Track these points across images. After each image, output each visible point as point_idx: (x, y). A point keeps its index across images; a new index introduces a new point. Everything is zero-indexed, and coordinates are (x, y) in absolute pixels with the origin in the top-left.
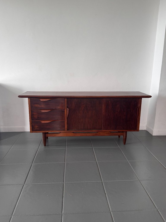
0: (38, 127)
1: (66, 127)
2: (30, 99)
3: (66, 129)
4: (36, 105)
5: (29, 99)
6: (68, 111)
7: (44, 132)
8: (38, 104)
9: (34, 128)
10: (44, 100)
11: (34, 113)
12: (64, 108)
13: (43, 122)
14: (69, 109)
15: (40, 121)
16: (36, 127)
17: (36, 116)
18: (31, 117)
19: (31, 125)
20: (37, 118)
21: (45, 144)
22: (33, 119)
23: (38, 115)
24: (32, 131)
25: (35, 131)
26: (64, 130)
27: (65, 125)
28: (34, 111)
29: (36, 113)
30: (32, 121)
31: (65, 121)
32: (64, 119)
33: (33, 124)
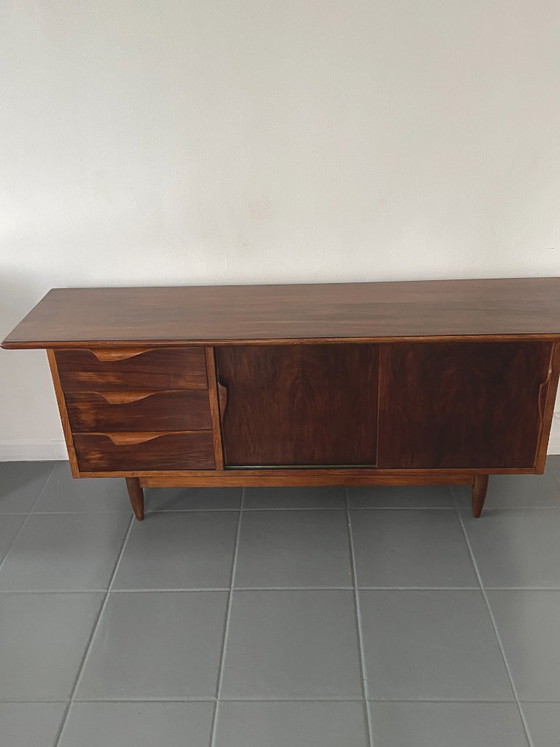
0: (100, 459)
1: (219, 456)
2: (56, 353)
3: (220, 466)
4: (84, 376)
5: (52, 354)
6: (221, 397)
7: (129, 474)
8: (90, 371)
9: (87, 460)
10: (115, 355)
11: (81, 406)
12: (203, 386)
13: (118, 439)
14: (225, 389)
15: (109, 435)
16: (94, 456)
17: (88, 418)
18: (67, 419)
19: (73, 449)
20: (93, 425)
21: (139, 515)
22: (76, 426)
23: (97, 413)
24: (80, 471)
25: (91, 473)
26: (214, 467)
27: (216, 450)
28: (77, 397)
29: (89, 403)
30: (76, 436)
31: (214, 433)
32: (210, 428)
33: (81, 446)
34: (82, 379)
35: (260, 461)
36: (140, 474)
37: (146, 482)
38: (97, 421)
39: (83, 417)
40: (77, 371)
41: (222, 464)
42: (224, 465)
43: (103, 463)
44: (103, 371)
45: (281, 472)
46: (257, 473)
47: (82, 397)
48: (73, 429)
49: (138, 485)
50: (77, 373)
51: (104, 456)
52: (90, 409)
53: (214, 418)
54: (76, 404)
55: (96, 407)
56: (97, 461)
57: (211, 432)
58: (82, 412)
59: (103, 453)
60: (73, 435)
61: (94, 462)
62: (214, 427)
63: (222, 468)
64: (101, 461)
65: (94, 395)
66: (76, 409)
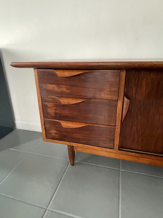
0: (56, 133)
1: (117, 142)
2: (38, 72)
3: (116, 147)
4: (51, 87)
6: (125, 106)
7: (69, 143)
9: (50, 133)
10: (67, 74)
11: (49, 104)
12: (115, 98)
13: (65, 124)
14: (128, 100)
15: (61, 122)
16: (53, 132)
18: (42, 111)
19: (44, 127)
20: (54, 115)
21: (72, 163)
22: (46, 115)
23: (56, 109)
24: (46, 138)
25: (51, 140)
26: (113, 148)
27: (116, 138)
28: (47, 99)
29: (52, 103)
30: (46, 120)
31: (116, 128)
32: (115, 125)
33: (47, 126)
34: (49, 88)
35: (139, 149)
36: (74, 144)
37: (76, 148)
38: (56, 114)
39: (50, 110)
40: (46, 83)
41: (118, 147)
42: (119, 147)
44: (60, 84)
45: (153, 157)
46: (137, 155)
47: (49, 99)
48: (44, 117)
49: (73, 149)
50: (48, 85)
51: (57, 133)
52: (53, 107)
53: (118, 119)
54: (46, 103)
55: (56, 106)
56: (54, 135)
57: (115, 127)
58: (49, 108)
59: (57, 131)
60: (44, 120)
61: (53, 134)
62: (117, 124)
63: (117, 149)
64: (56, 135)
65: (55, 98)
66: (46, 106)
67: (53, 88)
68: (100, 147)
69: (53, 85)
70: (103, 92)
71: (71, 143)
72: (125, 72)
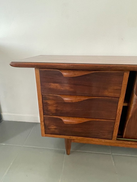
0: (55, 129)
2: (40, 72)
4: (53, 86)
5: (38, 70)
7: (68, 137)
8: (57, 83)
9: (49, 129)
11: (49, 102)
12: (117, 95)
13: (66, 120)
15: (62, 118)
16: (53, 127)
17: (52, 108)
18: (42, 108)
19: (43, 123)
20: (54, 112)
22: (46, 112)
23: (57, 107)
24: (45, 133)
25: (50, 135)
26: (111, 138)
27: (115, 130)
28: (48, 97)
29: (53, 101)
30: (45, 117)
31: (116, 122)
32: (114, 119)
33: (47, 122)
34: (52, 87)
36: (74, 138)
38: (57, 110)
39: (50, 108)
40: (51, 82)
41: (116, 137)
43: (57, 131)
47: (50, 97)
48: (44, 114)
50: (50, 84)
51: (57, 128)
52: (54, 104)
53: (119, 114)
54: (47, 101)
55: (57, 103)
56: (54, 130)
57: (114, 121)
58: (50, 105)
59: (57, 126)
60: (44, 117)
61: (52, 130)
62: (117, 119)
63: (116, 139)
64: (55, 130)
65: (57, 96)
66: (47, 103)
67: (56, 87)
68: (99, 139)
69: (56, 84)
70: (106, 91)
71: (71, 137)
72: (129, 73)
